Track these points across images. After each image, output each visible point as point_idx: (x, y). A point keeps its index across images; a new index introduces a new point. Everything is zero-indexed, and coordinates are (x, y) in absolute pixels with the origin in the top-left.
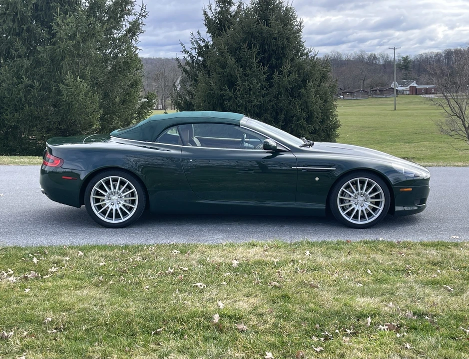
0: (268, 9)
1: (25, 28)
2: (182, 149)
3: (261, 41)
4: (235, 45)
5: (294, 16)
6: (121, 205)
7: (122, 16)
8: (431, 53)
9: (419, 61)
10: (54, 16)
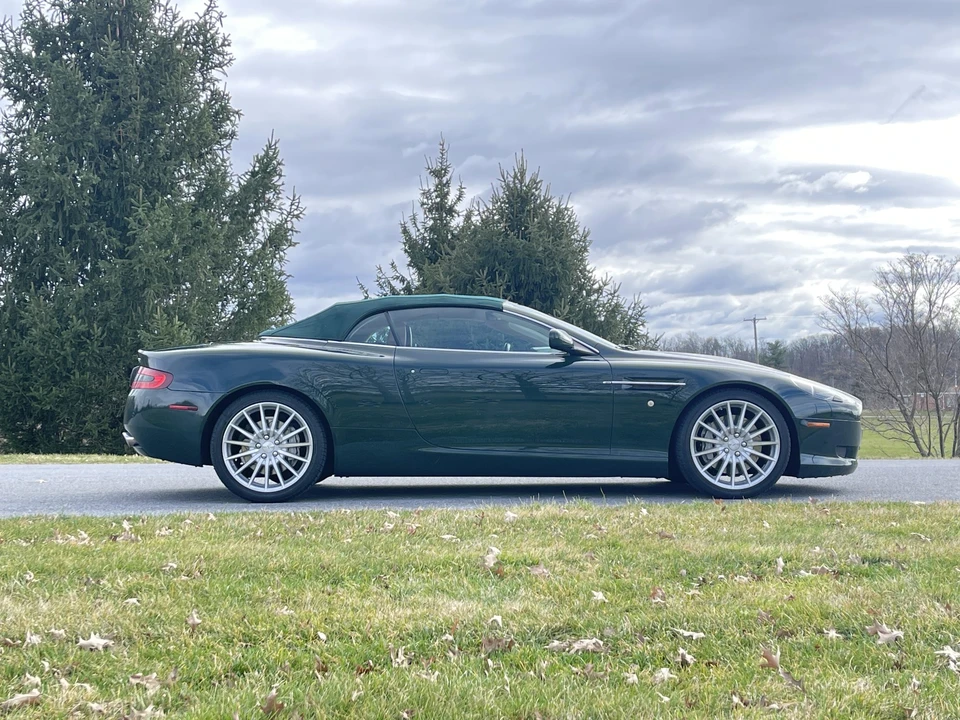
0: (523, 211)
1: (77, 228)
2: (395, 352)
3: (512, 268)
4: (465, 275)
5: (573, 223)
6: (280, 459)
7: (258, 212)
8: (824, 336)
9: (799, 351)
10: (132, 204)
